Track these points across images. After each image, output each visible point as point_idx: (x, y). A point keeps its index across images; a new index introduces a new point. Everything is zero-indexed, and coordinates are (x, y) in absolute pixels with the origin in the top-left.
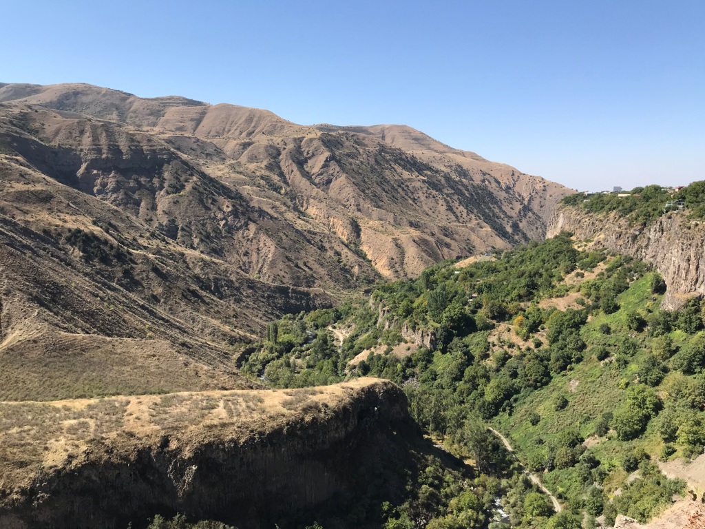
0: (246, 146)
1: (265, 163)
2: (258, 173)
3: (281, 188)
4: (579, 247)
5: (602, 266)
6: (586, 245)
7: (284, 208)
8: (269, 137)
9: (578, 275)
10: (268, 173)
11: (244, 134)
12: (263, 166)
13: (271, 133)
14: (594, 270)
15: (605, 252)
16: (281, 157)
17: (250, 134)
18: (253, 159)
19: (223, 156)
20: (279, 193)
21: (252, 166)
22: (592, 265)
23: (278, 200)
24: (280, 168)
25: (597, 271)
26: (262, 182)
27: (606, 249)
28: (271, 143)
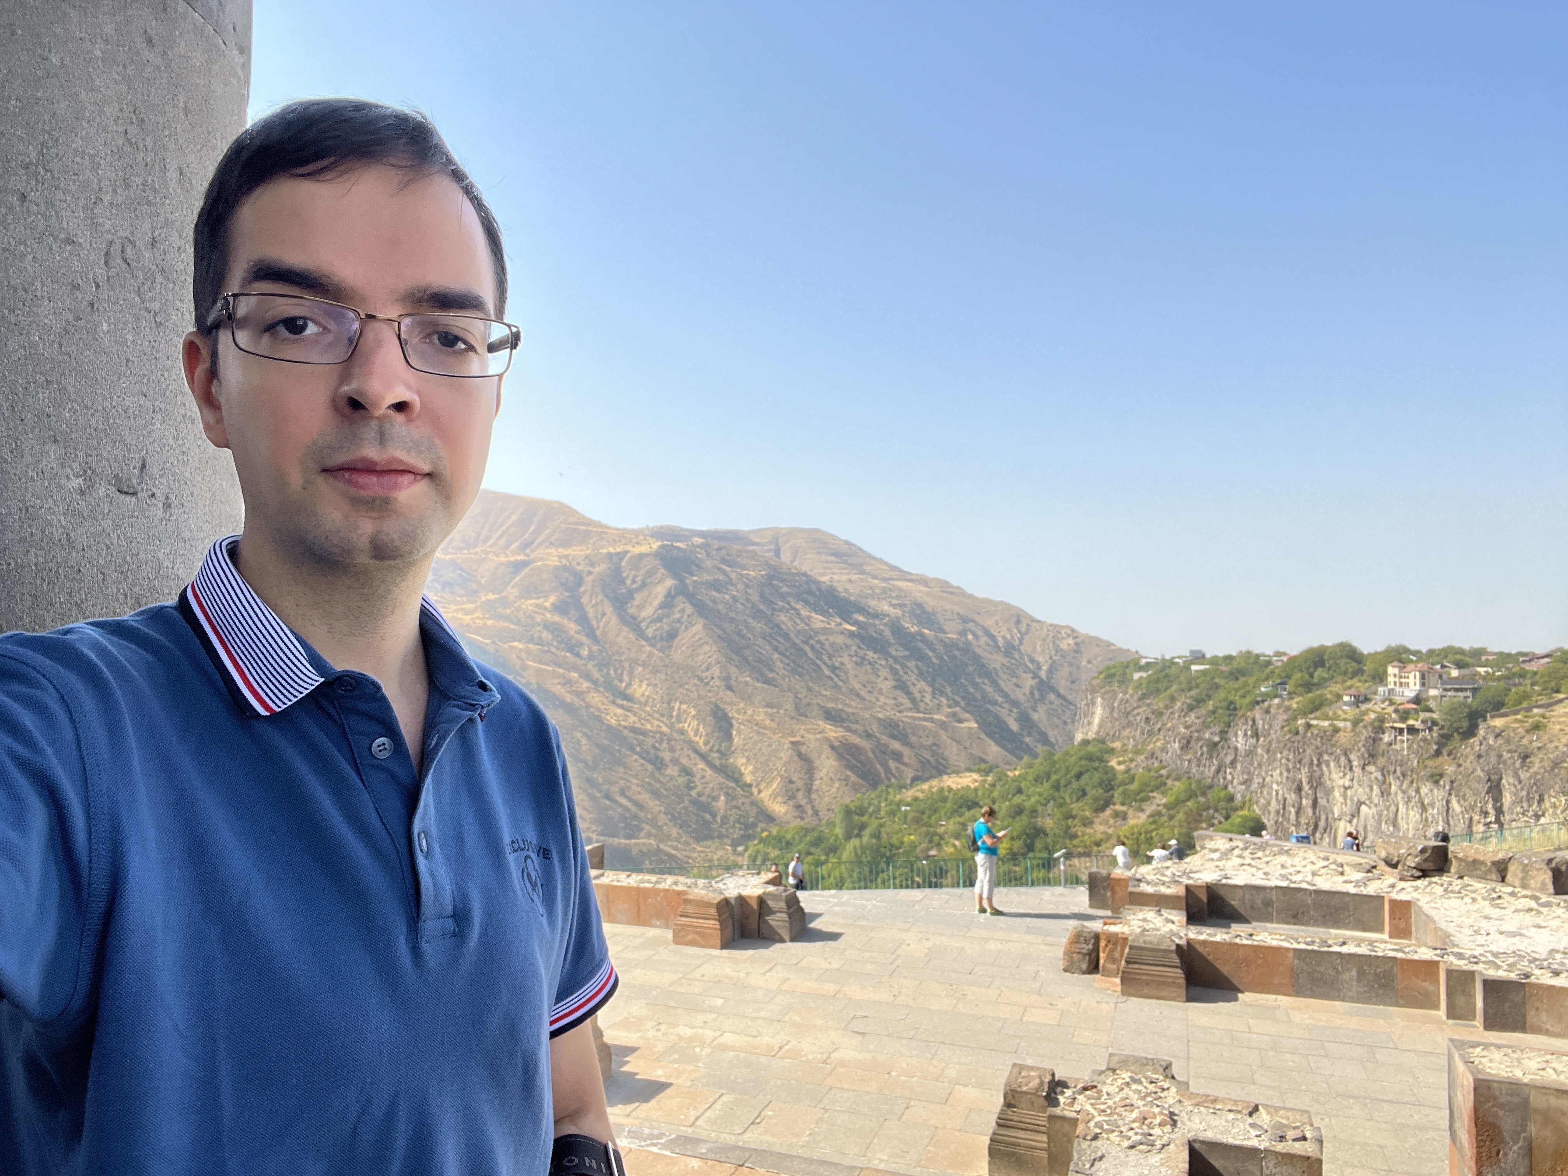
0: (518, 567)
1: (552, 599)
2: (538, 619)
3: (581, 645)
4: (1119, 763)
5: (1160, 800)
6: (1132, 760)
7: (586, 685)
8: (562, 551)
9: (1116, 814)
10: (557, 618)
11: (515, 545)
12: (547, 604)
13: (566, 544)
14: (1144, 806)
15: (1163, 772)
16: (582, 589)
17: (526, 545)
18: (529, 591)
19: (474, 586)
20: (578, 655)
21: (529, 604)
22: (1140, 798)
23: (575, 668)
24: (580, 607)
25: (1150, 808)
26: (546, 635)
27: (1164, 767)
28: (564, 561)
